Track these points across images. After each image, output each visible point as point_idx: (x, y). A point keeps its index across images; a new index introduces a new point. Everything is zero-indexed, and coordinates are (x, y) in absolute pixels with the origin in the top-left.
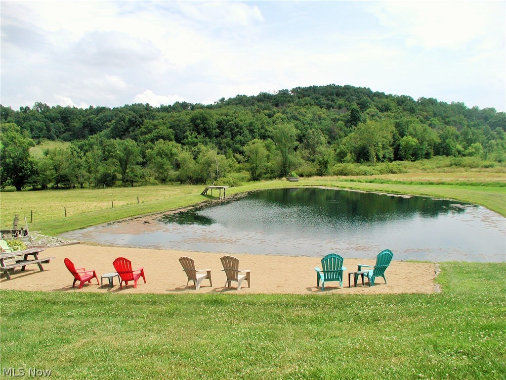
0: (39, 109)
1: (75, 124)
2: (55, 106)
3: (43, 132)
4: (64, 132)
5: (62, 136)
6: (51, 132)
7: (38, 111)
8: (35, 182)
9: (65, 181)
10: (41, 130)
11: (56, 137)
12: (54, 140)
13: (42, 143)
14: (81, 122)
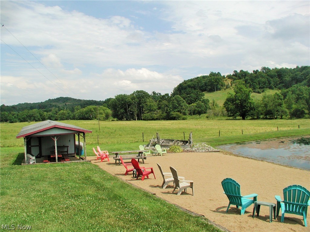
0: (264, 71)
1: (286, 78)
2: (274, 68)
3: (266, 84)
4: (280, 84)
5: (278, 87)
6: (271, 84)
7: (263, 72)
8: (252, 114)
9: (270, 114)
10: (265, 83)
11: (274, 87)
12: (273, 89)
13: (265, 91)
14: (290, 77)
